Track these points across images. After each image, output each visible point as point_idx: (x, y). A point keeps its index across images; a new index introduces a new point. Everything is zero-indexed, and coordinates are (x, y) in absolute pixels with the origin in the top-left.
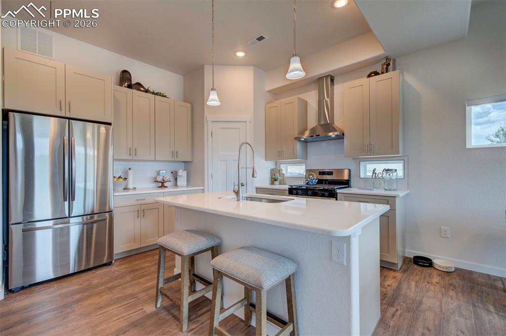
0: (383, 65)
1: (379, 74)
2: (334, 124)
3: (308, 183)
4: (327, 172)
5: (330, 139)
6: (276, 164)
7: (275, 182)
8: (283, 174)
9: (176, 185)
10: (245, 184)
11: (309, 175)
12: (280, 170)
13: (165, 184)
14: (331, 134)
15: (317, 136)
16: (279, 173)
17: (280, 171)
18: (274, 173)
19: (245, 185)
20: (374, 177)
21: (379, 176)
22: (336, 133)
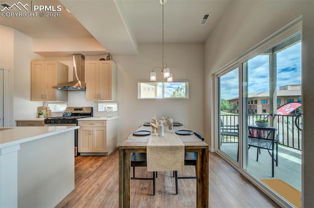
0: (107, 57)
1: (105, 60)
4: (80, 109)
6: (43, 104)
7: (40, 116)
8: (50, 110)
15: (67, 87)
17: (47, 108)
18: (41, 109)
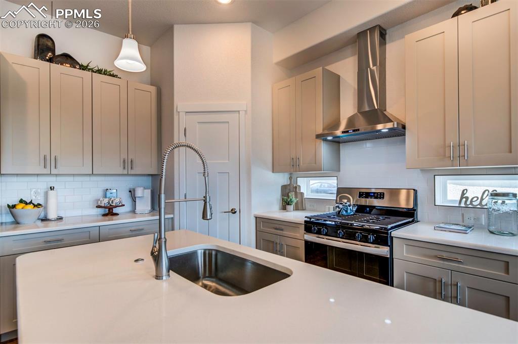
2: (385, 110)
3: (339, 212)
4: (374, 193)
5: (379, 136)
6: (290, 178)
7: (288, 207)
8: (302, 194)
9: (134, 211)
10: (237, 210)
11: (341, 198)
12: (296, 187)
13: (115, 210)
14: (380, 127)
15: (354, 131)
16: (296, 192)
17: (296, 189)
18: (288, 191)
19: (238, 212)
20: (463, 205)
21: (474, 203)
22: (390, 125)
